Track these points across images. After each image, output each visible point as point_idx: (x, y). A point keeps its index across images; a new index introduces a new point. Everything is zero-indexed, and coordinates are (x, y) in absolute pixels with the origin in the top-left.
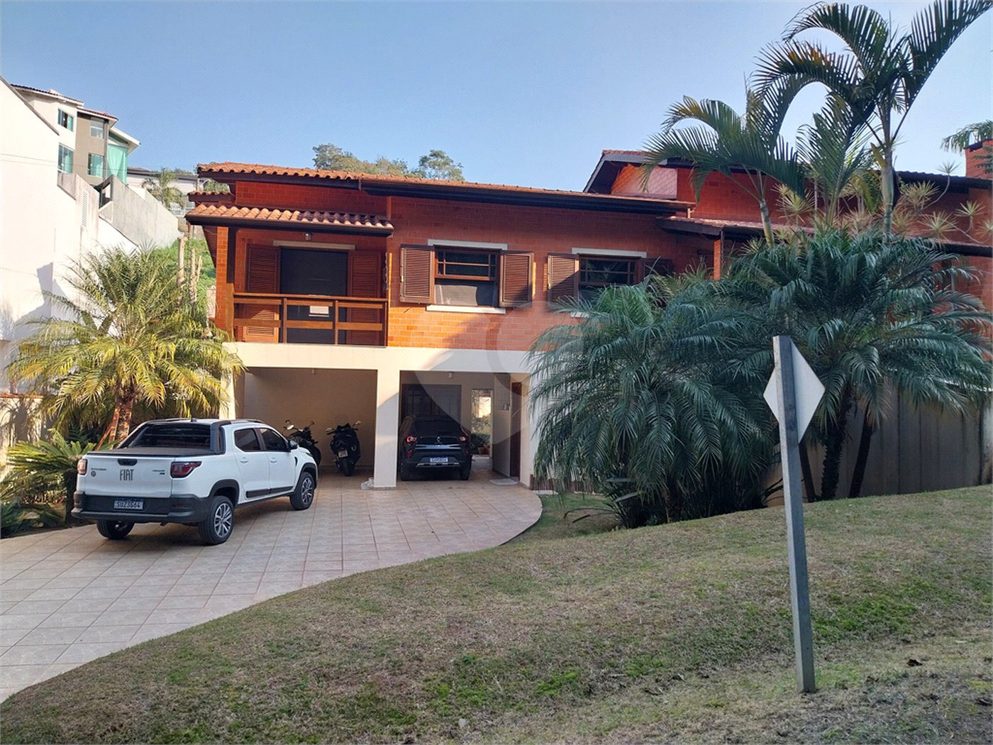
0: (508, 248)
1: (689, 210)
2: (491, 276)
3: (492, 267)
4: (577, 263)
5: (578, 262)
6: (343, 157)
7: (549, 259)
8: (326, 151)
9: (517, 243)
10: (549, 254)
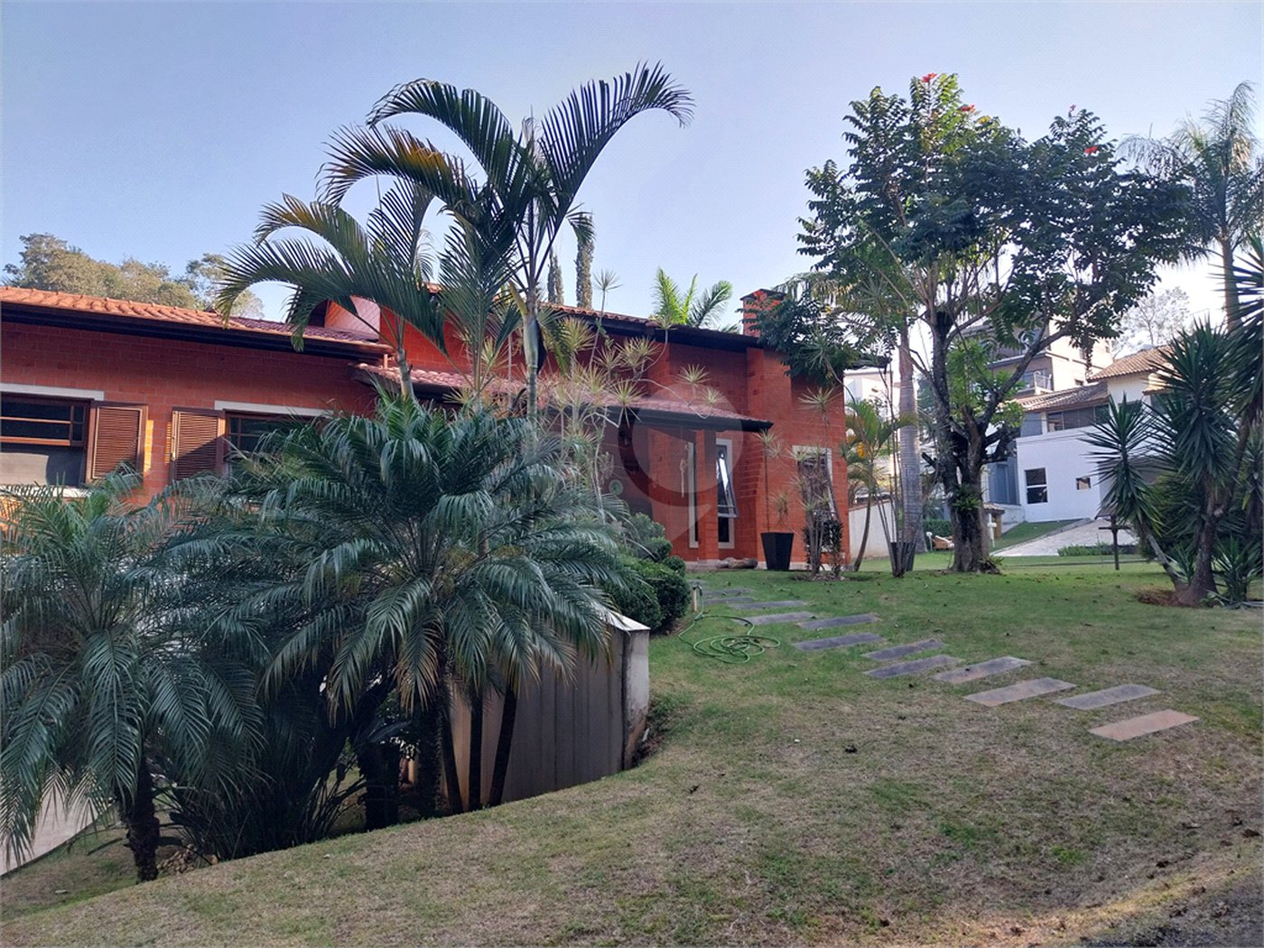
0: (105, 397)
1: (386, 356)
2: (74, 439)
3: (74, 425)
4: (222, 424)
5: (224, 422)
6: (67, 253)
7: (175, 417)
8: (41, 243)
9: (121, 390)
10: (174, 409)
